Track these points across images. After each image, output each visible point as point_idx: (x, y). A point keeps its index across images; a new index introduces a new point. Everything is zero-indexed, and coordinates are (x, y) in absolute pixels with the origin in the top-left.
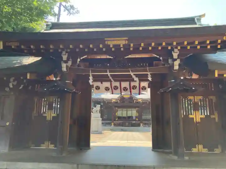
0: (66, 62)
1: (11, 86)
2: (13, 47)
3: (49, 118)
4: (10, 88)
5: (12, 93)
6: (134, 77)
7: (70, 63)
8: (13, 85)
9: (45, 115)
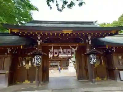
0: (39, 40)
1: (9, 52)
2: (16, 33)
3: (27, 68)
4: (8, 53)
5: (9, 56)
6: (71, 47)
7: (41, 41)
8: (9, 51)
9: (25, 66)
